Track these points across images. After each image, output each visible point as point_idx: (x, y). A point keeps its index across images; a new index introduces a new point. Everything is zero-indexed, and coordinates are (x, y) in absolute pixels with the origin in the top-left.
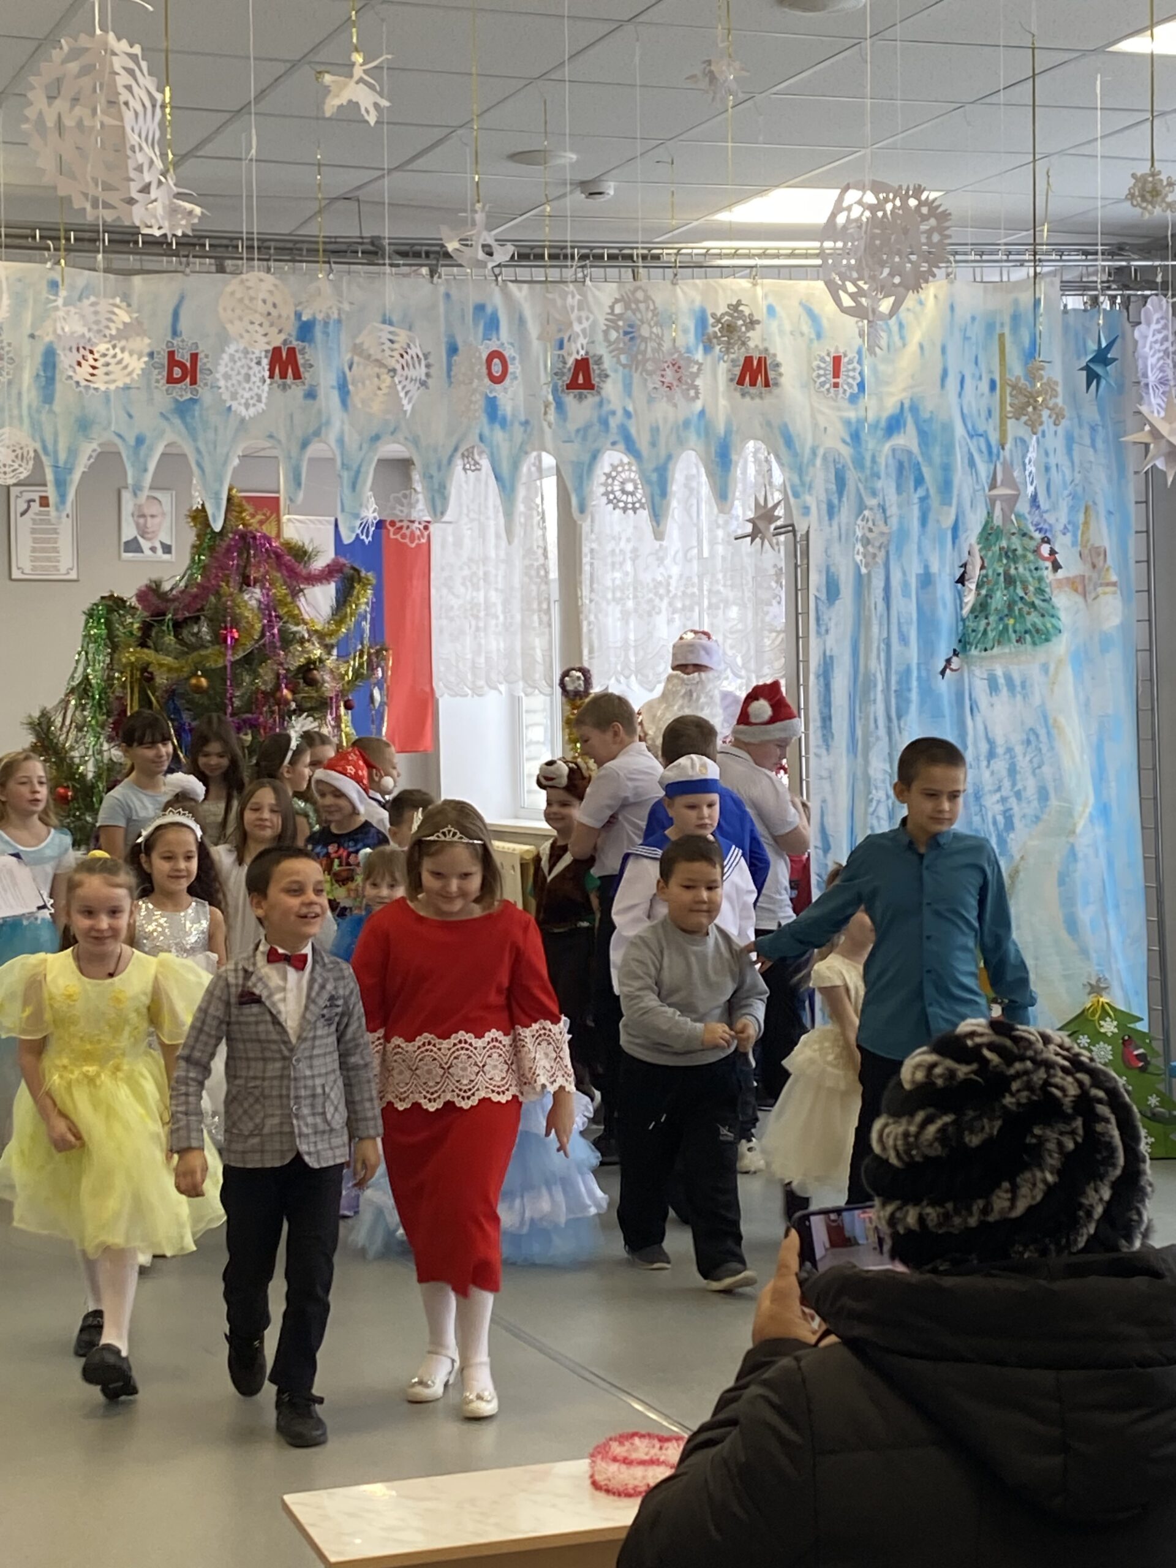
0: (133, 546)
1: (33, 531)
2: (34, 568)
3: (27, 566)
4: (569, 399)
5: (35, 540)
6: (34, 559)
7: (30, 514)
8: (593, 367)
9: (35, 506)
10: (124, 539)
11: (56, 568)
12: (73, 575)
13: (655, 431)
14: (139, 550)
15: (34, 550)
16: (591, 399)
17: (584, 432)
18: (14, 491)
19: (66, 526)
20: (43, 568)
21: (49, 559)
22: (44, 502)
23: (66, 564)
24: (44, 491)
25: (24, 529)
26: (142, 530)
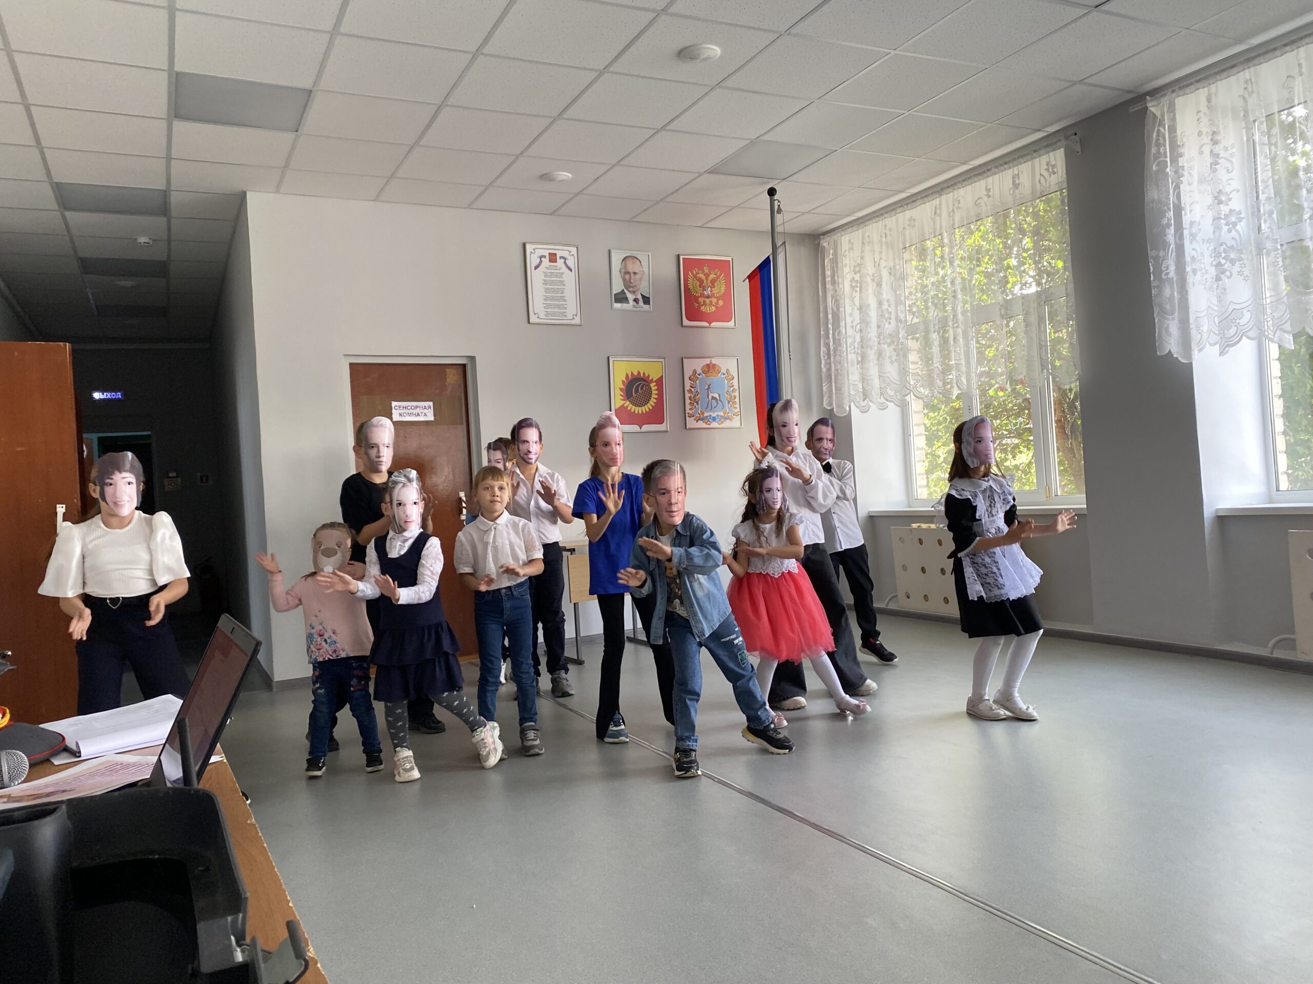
0: (621, 298)
2: (547, 314)
3: (541, 312)
5: (547, 290)
6: (548, 307)
7: (542, 268)
9: (546, 261)
10: (614, 292)
11: (564, 314)
12: (577, 321)
14: (626, 301)
15: (547, 299)
18: (529, 248)
19: (570, 279)
20: (554, 314)
21: (558, 306)
22: (553, 258)
23: (572, 311)
24: (552, 249)
25: (537, 278)
26: (628, 284)
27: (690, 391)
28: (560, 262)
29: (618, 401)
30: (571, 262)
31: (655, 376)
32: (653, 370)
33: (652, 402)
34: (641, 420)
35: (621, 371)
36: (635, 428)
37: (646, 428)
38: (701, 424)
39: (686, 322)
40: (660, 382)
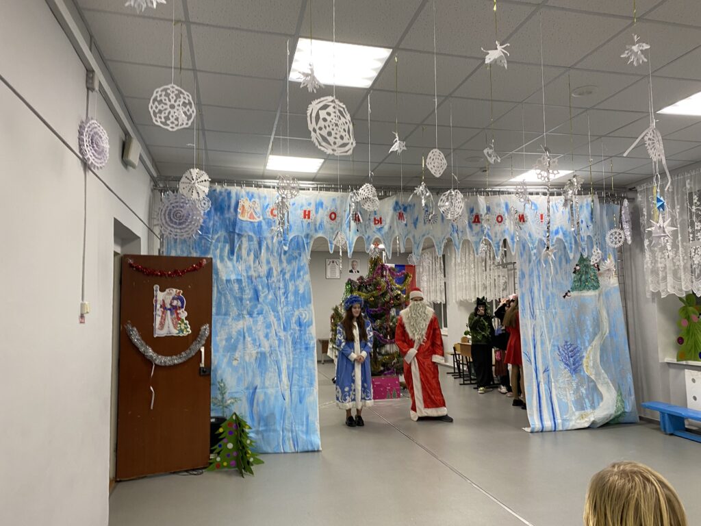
0: (351, 272)
1: (331, 268)
2: (331, 276)
4: (474, 225)
8: (480, 217)
10: (350, 269)
13: (496, 234)
16: (479, 225)
17: (477, 234)
18: (327, 260)
19: (337, 267)
21: (334, 274)
22: (333, 262)
23: (338, 275)
26: (353, 268)
30: (338, 263)
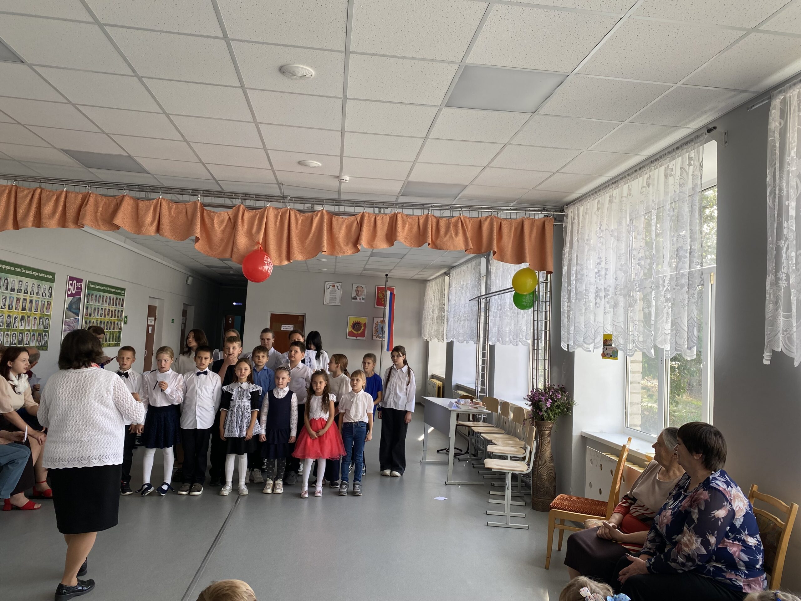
0: (355, 298)
1: (330, 293)
2: (330, 302)
3: (328, 301)
5: (330, 295)
6: (330, 300)
7: (330, 289)
9: (331, 287)
10: (353, 296)
11: (335, 302)
12: (339, 304)
14: (356, 299)
15: (330, 298)
18: (327, 283)
19: (338, 292)
20: (332, 302)
21: (334, 300)
22: (334, 286)
23: (338, 301)
24: (334, 284)
25: (328, 292)
26: (358, 295)
27: (375, 328)
28: (336, 287)
29: (349, 329)
30: (339, 288)
31: (363, 322)
32: (362, 320)
33: (361, 330)
34: (356, 336)
35: (352, 320)
36: (355, 338)
37: (358, 338)
38: (378, 339)
39: (376, 306)
40: (365, 324)
